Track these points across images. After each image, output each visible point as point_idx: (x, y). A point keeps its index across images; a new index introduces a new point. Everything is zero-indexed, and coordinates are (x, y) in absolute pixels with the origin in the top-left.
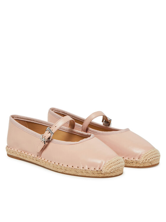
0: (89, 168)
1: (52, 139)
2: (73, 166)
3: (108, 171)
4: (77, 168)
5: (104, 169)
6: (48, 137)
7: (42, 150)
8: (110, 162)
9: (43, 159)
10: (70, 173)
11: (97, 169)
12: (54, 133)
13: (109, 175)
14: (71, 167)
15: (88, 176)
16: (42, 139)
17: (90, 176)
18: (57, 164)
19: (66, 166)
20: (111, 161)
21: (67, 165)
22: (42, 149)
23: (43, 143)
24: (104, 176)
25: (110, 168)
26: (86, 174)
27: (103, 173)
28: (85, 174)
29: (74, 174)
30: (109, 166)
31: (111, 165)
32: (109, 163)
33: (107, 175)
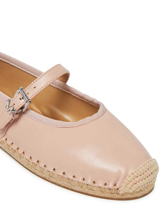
0: (94, 182)
1: (27, 110)
2: (64, 173)
3: (131, 191)
4: (71, 177)
5: (123, 187)
6: (21, 106)
7: (7, 125)
8: (135, 174)
9: (9, 142)
10: (60, 183)
11: (111, 186)
12: (30, 99)
13: (132, 197)
14: (61, 174)
15: (92, 194)
16: (7, 107)
17: (96, 194)
18: (35, 162)
19: (52, 170)
20: (137, 172)
21: (54, 169)
22: (9, 123)
23: (10, 114)
24: (122, 198)
25: (135, 186)
26: (88, 190)
27: (120, 193)
28: (86, 191)
29: (66, 186)
30: (134, 181)
31: (136, 179)
32: (132, 176)
33: (129, 196)
